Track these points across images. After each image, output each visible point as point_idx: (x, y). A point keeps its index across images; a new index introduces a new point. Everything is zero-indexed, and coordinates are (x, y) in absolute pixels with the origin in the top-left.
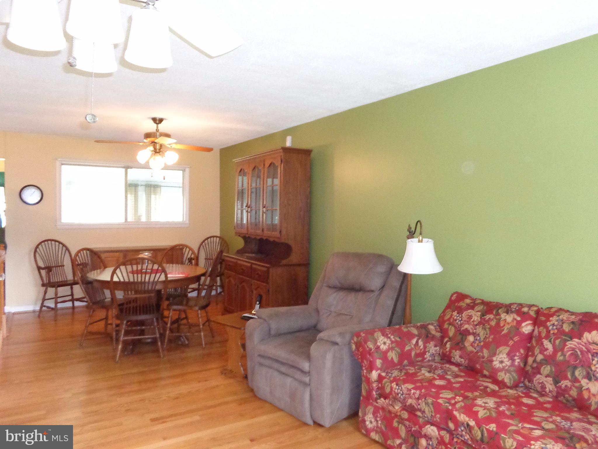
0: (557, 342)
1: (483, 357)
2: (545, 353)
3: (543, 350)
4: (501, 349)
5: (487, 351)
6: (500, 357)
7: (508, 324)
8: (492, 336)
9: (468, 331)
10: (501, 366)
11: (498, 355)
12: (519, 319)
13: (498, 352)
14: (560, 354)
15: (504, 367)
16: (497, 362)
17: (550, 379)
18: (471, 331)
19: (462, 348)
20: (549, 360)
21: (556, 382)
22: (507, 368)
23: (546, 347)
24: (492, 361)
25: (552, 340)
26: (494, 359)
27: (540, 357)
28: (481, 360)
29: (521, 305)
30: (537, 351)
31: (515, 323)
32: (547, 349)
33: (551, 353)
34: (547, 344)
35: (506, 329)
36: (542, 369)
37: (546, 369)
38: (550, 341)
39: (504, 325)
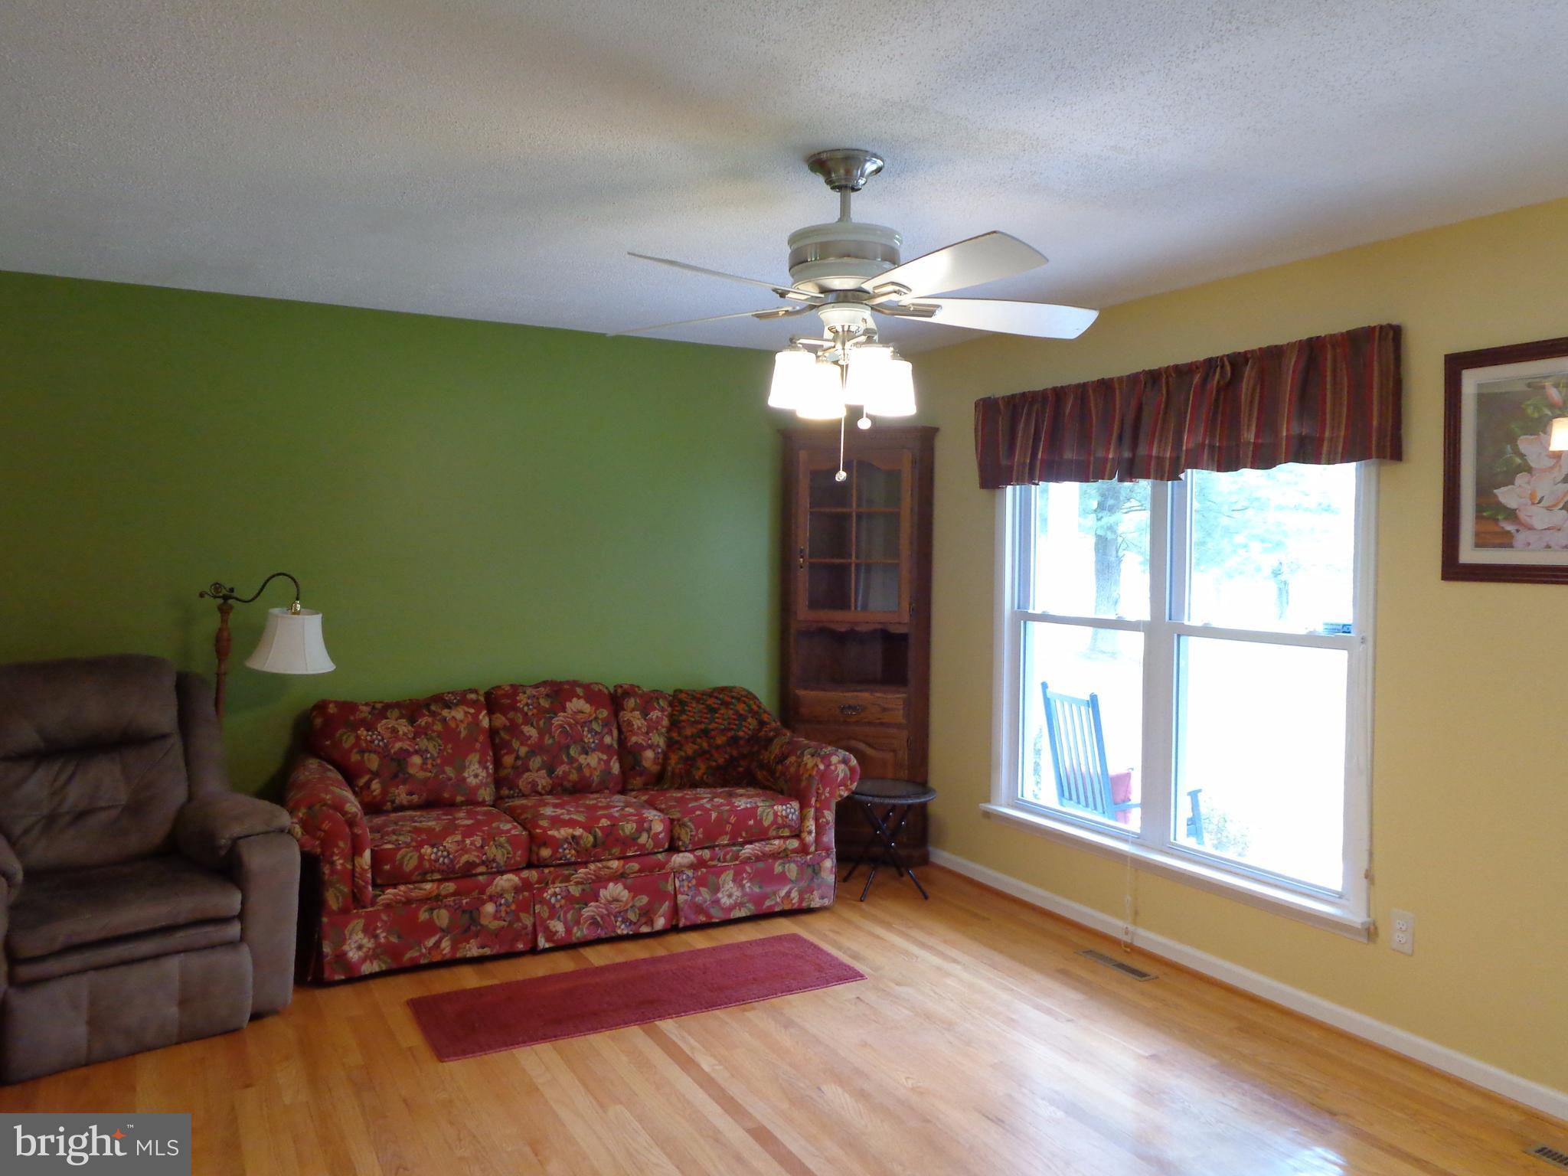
0: (541, 723)
1: (450, 779)
2: (529, 742)
3: (524, 739)
4: (470, 757)
5: (451, 769)
6: (472, 769)
7: (462, 721)
8: (450, 746)
9: (407, 751)
10: (478, 781)
11: (469, 768)
12: (472, 711)
13: (467, 764)
14: (547, 737)
15: (481, 781)
16: (472, 778)
17: (543, 772)
18: (411, 749)
19: (408, 779)
20: (536, 750)
21: (551, 772)
22: (484, 781)
23: (528, 734)
24: (464, 779)
25: (535, 723)
26: (466, 774)
27: (523, 751)
28: (449, 783)
29: (465, 693)
30: (515, 744)
31: (470, 719)
32: (530, 737)
33: (536, 740)
34: (530, 731)
35: (462, 729)
36: (531, 763)
37: (536, 762)
38: (532, 725)
39: (457, 726)
